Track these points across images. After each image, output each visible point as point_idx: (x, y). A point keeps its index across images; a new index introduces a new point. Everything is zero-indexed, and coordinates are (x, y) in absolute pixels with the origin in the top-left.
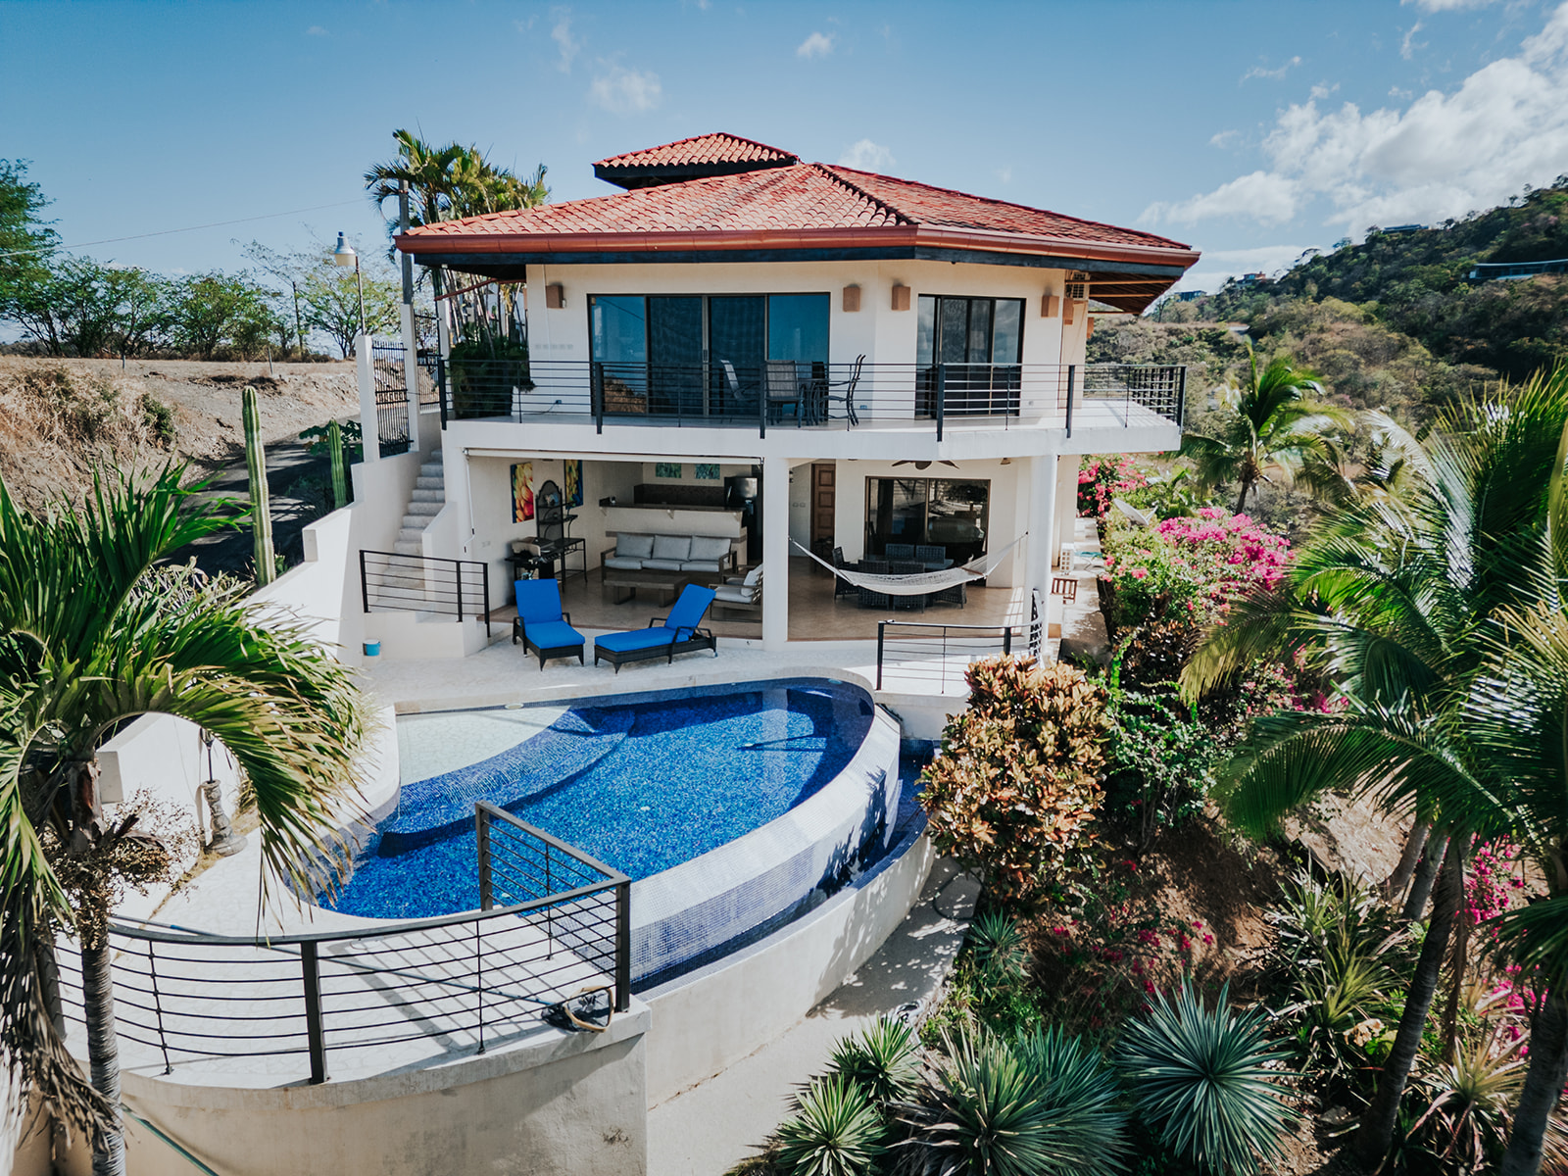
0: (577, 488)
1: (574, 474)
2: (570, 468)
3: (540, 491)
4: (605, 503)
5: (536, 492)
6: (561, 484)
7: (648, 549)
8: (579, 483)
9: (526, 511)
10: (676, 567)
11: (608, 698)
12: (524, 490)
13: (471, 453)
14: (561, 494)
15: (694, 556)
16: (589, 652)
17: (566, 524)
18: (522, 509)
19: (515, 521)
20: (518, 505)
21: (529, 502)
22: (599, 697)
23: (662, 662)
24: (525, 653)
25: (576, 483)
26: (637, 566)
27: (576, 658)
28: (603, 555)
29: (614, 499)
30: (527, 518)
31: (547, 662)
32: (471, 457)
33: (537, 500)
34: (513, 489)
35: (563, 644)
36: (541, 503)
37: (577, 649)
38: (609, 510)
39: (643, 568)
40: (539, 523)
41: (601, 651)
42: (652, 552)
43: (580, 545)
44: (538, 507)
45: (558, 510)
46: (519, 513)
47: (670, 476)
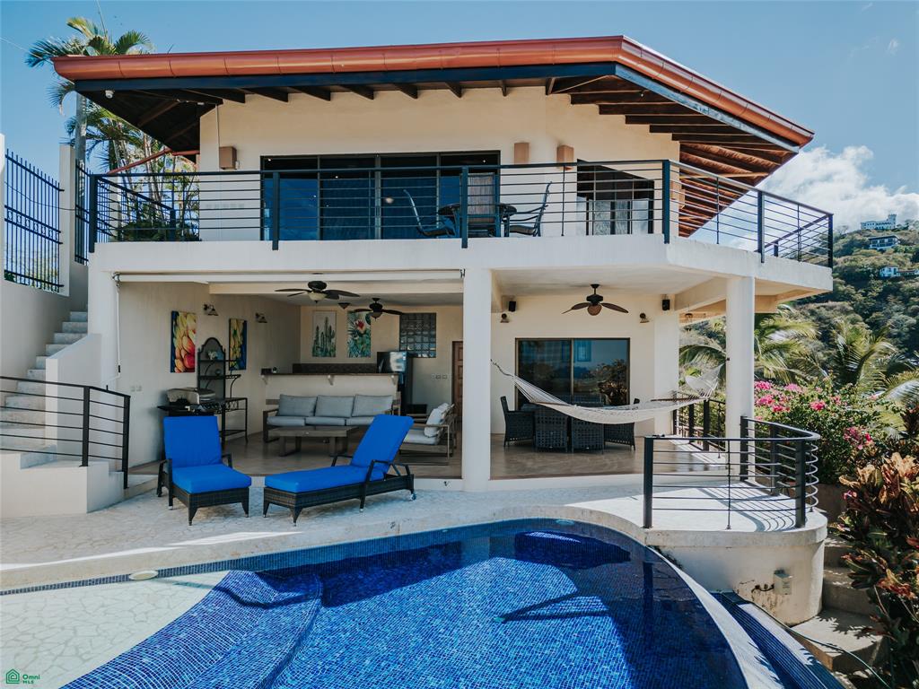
0: (241, 352)
1: (239, 338)
2: (235, 332)
3: (203, 346)
4: (266, 372)
5: (198, 346)
6: (224, 343)
7: (311, 409)
8: (243, 347)
9: (186, 363)
10: (341, 422)
11: (283, 556)
12: (185, 340)
13: (123, 278)
14: (224, 354)
15: (357, 412)
16: (256, 499)
17: (229, 382)
18: (182, 360)
19: (173, 371)
20: (177, 354)
21: (190, 354)
22: (271, 556)
23: (351, 507)
24: (171, 504)
25: (240, 347)
26: (301, 422)
27: (239, 506)
28: (265, 414)
29: (275, 369)
30: (189, 370)
31: (200, 513)
32: (123, 285)
33: (199, 354)
34: (173, 336)
35: (222, 488)
36: (203, 358)
37: (240, 494)
38: (271, 380)
39: (307, 425)
40: (200, 378)
41: (271, 495)
42: (314, 411)
43: (242, 403)
44: (199, 362)
45: (221, 367)
46: (178, 363)
47: (325, 356)
